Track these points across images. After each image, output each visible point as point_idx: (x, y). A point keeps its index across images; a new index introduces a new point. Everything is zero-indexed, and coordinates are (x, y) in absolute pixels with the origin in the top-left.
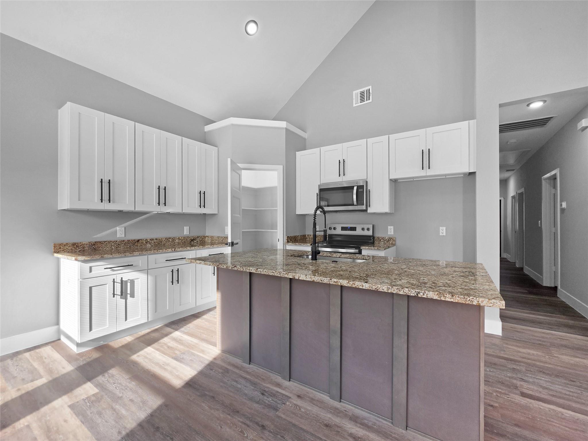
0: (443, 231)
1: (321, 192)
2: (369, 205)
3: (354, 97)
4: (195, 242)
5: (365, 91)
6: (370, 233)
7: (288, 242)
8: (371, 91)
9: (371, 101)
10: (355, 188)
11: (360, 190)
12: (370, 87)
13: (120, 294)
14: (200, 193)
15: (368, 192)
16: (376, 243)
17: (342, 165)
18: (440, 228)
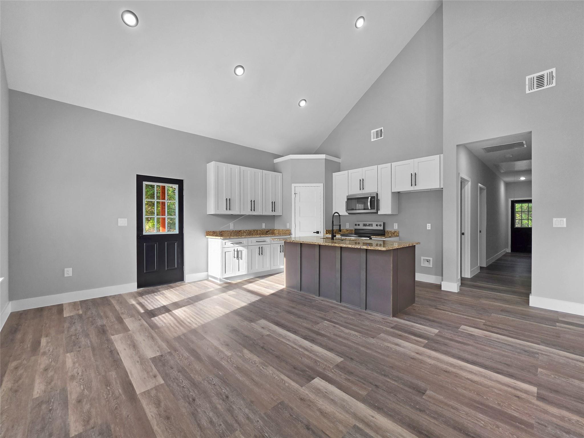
0: (429, 227)
1: (348, 201)
2: (379, 209)
3: (372, 135)
4: (269, 233)
5: (379, 131)
6: (382, 228)
7: (327, 233)
8: (383, 131)
9: (383, 137)
10: (370, 198)
11: (373, 199)
12: (382, 128)
13: (236, 257)
14: (272, 203)
15: (378, 201)
16: (386, 234)
17: (362, 182)
18: (427, 224)
